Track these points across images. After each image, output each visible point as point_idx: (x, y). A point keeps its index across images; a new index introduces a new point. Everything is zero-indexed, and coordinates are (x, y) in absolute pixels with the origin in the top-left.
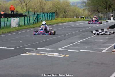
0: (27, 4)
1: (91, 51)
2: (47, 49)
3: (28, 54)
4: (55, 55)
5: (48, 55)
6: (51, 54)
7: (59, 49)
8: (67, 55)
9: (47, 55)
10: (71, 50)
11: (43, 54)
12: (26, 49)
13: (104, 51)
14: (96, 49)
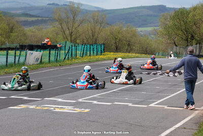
0: (72, 33)
1: (130, 105)
2: (60, 100)
3: (23, 106)
4: (67, 109)
5: (55, 109)
6: (61, 108)
7: (80, 100)
8: (87, 110)
9: (53, 109)
10: (98, 102)
11: (47, 107)
12: (26, 98)
13: (152, 105)
14: (142, 101)
